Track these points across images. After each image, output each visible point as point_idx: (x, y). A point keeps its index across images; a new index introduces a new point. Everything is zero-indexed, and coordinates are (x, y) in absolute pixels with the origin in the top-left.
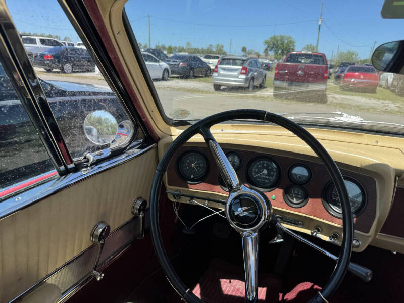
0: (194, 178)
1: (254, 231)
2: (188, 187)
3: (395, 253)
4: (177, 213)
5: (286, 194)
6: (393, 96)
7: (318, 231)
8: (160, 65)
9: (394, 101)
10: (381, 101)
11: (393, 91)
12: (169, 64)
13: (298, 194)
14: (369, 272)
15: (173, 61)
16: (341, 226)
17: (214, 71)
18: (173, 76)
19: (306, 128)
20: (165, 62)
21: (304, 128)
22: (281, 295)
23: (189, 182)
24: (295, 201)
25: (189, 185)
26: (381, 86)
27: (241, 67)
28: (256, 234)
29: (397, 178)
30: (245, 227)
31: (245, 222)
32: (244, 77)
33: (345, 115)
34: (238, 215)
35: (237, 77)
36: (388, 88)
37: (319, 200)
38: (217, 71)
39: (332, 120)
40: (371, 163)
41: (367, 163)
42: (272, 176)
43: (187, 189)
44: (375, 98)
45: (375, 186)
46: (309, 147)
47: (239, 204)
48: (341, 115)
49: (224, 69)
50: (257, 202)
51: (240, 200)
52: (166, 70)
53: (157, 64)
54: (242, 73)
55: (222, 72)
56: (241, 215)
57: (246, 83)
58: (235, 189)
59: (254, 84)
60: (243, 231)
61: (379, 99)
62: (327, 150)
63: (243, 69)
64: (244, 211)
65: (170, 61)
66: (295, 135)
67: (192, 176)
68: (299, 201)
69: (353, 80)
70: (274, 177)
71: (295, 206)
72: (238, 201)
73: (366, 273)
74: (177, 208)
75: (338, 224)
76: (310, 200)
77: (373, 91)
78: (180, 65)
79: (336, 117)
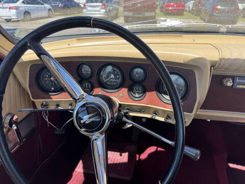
0: (54, 90)
1: (101, 133)
2: (51, 98)
3: (209, 120)
4: (47, 120)
5: (130, 91)
6: (193, 16)
7: (156, 114)
8: (45, 7)
9: (194, 19)
10: (187, 20)
11: (193, 14)
12: (52, 6)
13: (138, 90)
14: (199, 152)
15: (54, 3)
16: (172, 110)
17: (83, 8)
18: (56, 14)
19: (138, 36)
20: (48, 4)
21: (137, 35)
22: (137, 156)
23: (50, 94)
24: (137, 95)
25: (51, 96)
26: (186, 11)
27: (101, 4)
28: (104, 136)
29: (212, 68)
30: (93, 132)
31: (92, 127)
32: (104, 11)
33: (168, 20)
34: (85, 123)
35: (100, 11)
36: (190, 12)
37: (154, 93)
38: (85, 8)
39: (158, 25)
40: (191, 58)
41: (189, 59)
42: (118, 79)
43: (50, 100)
44: (183, 18)
45: (195, 76)
46: (138, 51)
47: (86, 111)
48: (165, 20)
49: (90, 6)
50: (100, 108)
51: (87, 107)
52: (50, 10)
53: (43, 6)
54: (102, 8)
55: (89, 8)
56: (87, 122)
57: (106, 15)
58: (79, 99)
59: (111, 15)
60: (92, 135)
61: (186, 19)
62: (155, 52)
63: (102, 5)
64: (89, 118)
65: (51, 3)
66: (128, 43)
67: (53, 88)
68: (140, 95)
69: (170, 8)
70: (120, 80)
71: (137, 99)
72: (85, 108)
73: (196, 154)
74: (47, 115)
75: (170, 109)
76: (148, 94)
77: (182, 14)
78: (59, 6)
79: (161, 23)
